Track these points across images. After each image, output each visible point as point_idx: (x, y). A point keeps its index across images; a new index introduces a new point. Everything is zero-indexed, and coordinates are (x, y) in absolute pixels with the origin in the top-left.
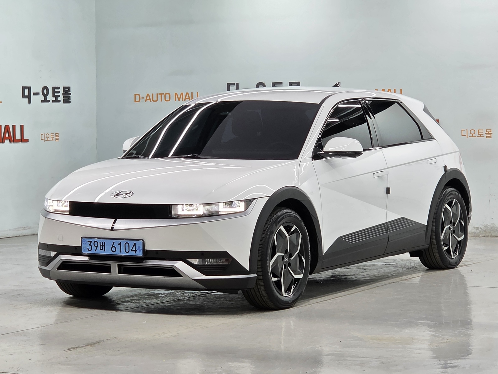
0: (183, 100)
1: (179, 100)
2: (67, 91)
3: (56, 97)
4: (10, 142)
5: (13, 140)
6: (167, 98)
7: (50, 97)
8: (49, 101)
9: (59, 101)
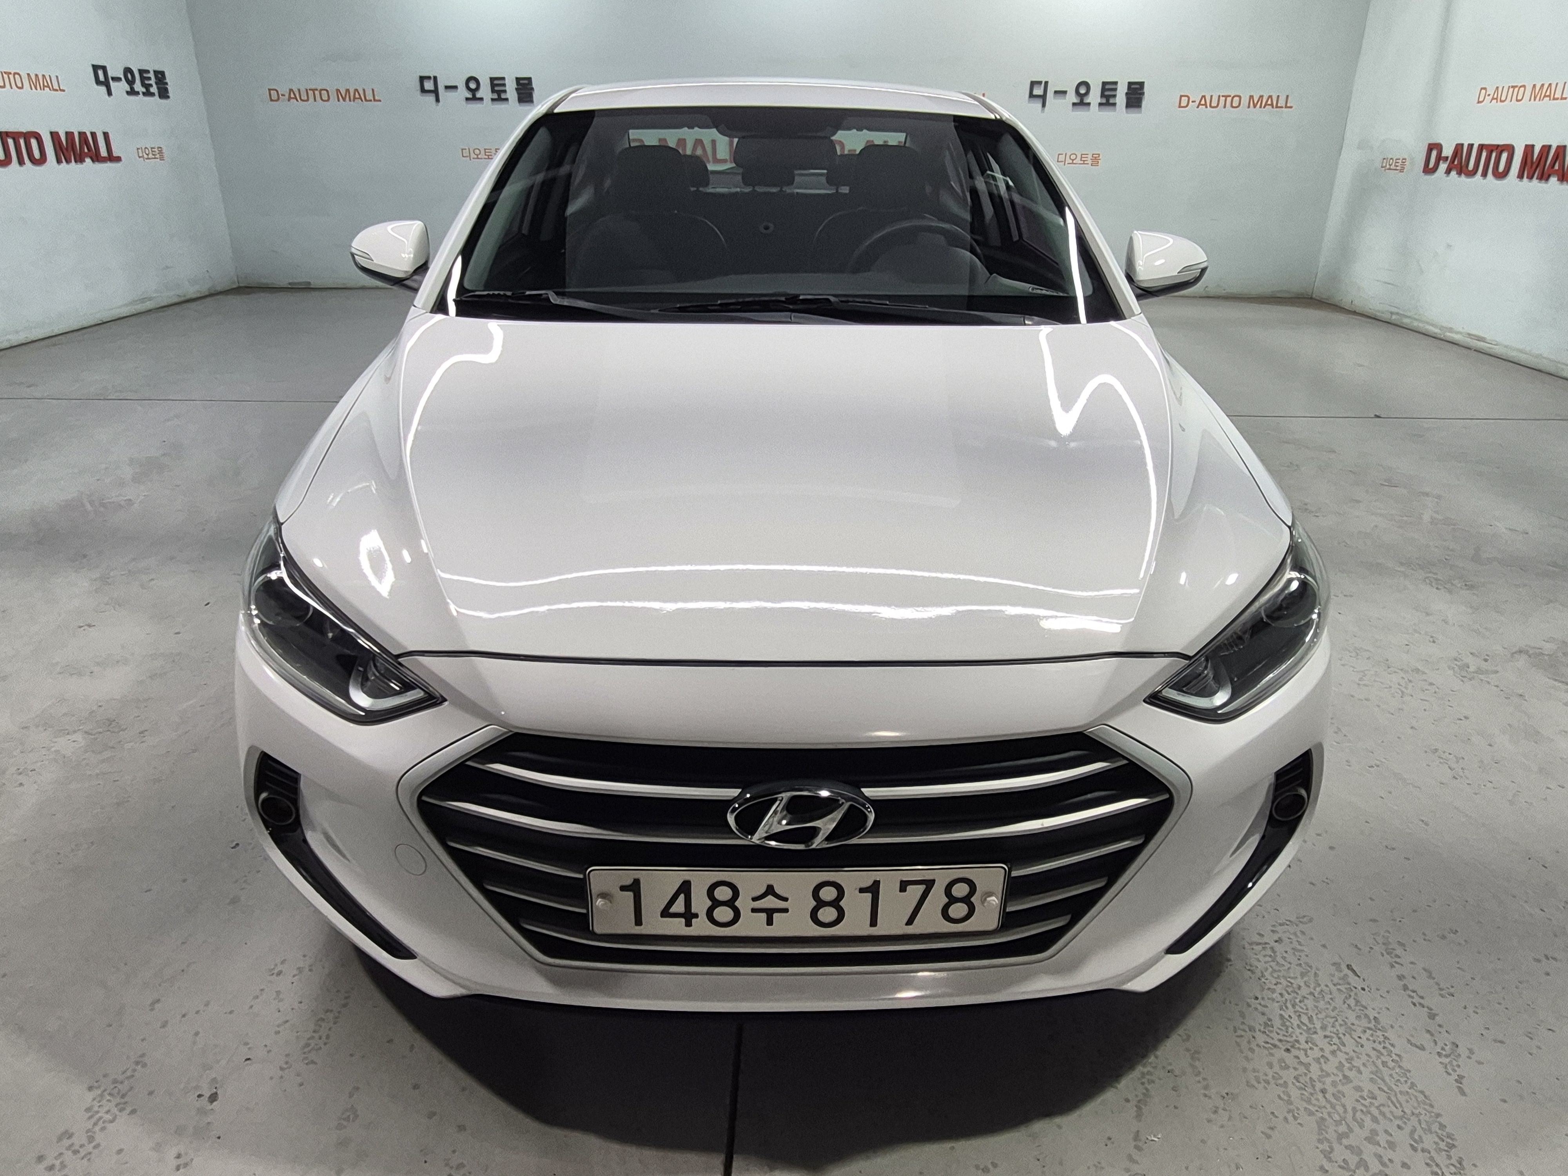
0: (350, 100)
1: (344, 100)
2: (160, 76)
3: (147, 87)
4: (93, 161)
5: (97, 158)
6: (325, 97)
7: (138, 86)
8: (137, 93)
9: (153, 94)
